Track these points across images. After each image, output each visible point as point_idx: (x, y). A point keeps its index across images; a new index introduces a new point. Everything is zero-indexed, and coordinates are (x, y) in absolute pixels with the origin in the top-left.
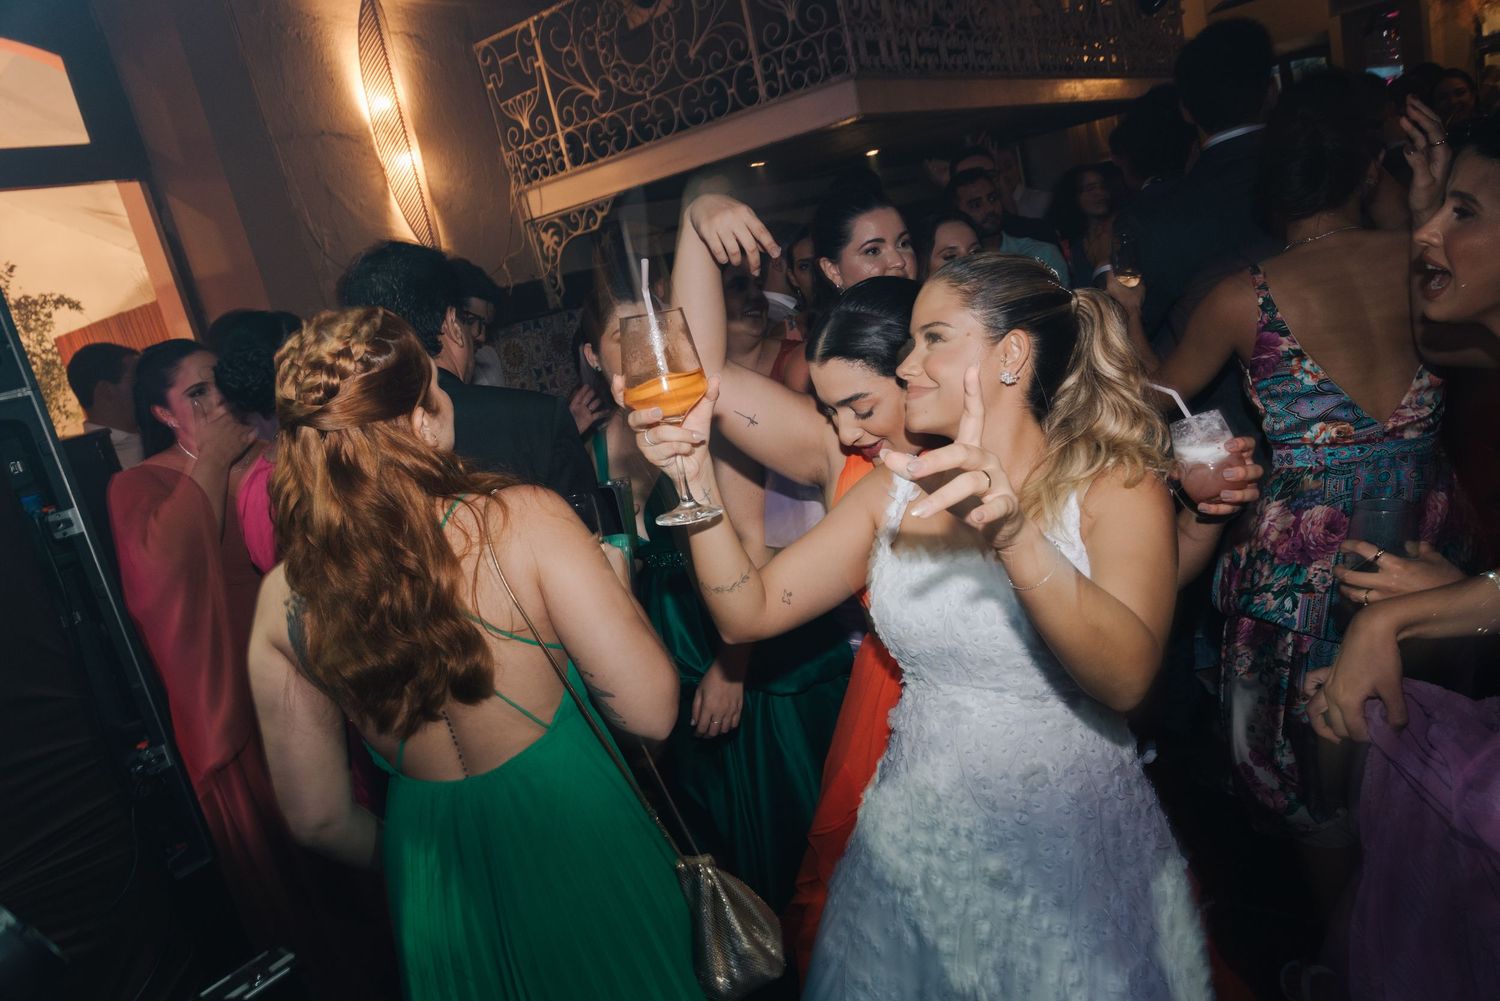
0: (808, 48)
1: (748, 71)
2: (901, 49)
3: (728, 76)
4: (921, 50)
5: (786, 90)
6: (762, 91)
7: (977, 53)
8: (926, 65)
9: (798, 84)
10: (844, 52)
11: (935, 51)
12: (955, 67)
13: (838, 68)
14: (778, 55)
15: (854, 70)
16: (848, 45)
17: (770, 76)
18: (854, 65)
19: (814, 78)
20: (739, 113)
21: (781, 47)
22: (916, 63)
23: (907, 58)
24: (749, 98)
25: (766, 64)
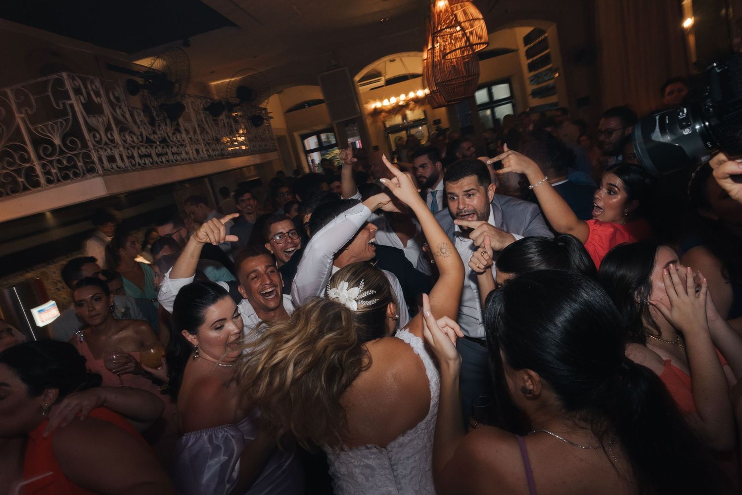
0: (69, 159)
1: (32, 169)
2: (128, 157)
3: (18, 172)
4: (141, 157)
5: (59, 181)
6: (42, 180)
7: (173, 154)
8: (145, 164)
9: (66, 177)
10: (93, 162)
11: (150, 156)
12: (162, 162)
13: (91, 170)
14: (51, 162)
15: (101, 172)
16: (96, 159)
17: (47, 173)
18: (101, 170)
19: (76, 175)
20: (28, 192)
21: (53, 158)
22: (139, 163)
23: (133, 162)
24: (33, 184)
25: (44, 166)
